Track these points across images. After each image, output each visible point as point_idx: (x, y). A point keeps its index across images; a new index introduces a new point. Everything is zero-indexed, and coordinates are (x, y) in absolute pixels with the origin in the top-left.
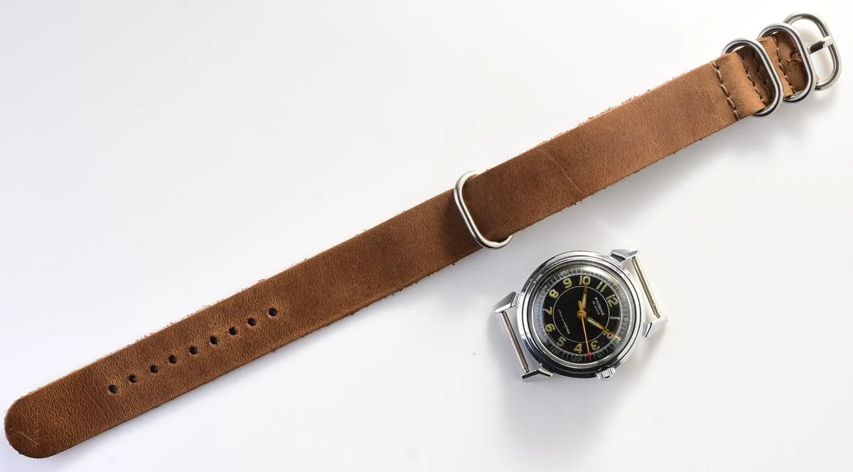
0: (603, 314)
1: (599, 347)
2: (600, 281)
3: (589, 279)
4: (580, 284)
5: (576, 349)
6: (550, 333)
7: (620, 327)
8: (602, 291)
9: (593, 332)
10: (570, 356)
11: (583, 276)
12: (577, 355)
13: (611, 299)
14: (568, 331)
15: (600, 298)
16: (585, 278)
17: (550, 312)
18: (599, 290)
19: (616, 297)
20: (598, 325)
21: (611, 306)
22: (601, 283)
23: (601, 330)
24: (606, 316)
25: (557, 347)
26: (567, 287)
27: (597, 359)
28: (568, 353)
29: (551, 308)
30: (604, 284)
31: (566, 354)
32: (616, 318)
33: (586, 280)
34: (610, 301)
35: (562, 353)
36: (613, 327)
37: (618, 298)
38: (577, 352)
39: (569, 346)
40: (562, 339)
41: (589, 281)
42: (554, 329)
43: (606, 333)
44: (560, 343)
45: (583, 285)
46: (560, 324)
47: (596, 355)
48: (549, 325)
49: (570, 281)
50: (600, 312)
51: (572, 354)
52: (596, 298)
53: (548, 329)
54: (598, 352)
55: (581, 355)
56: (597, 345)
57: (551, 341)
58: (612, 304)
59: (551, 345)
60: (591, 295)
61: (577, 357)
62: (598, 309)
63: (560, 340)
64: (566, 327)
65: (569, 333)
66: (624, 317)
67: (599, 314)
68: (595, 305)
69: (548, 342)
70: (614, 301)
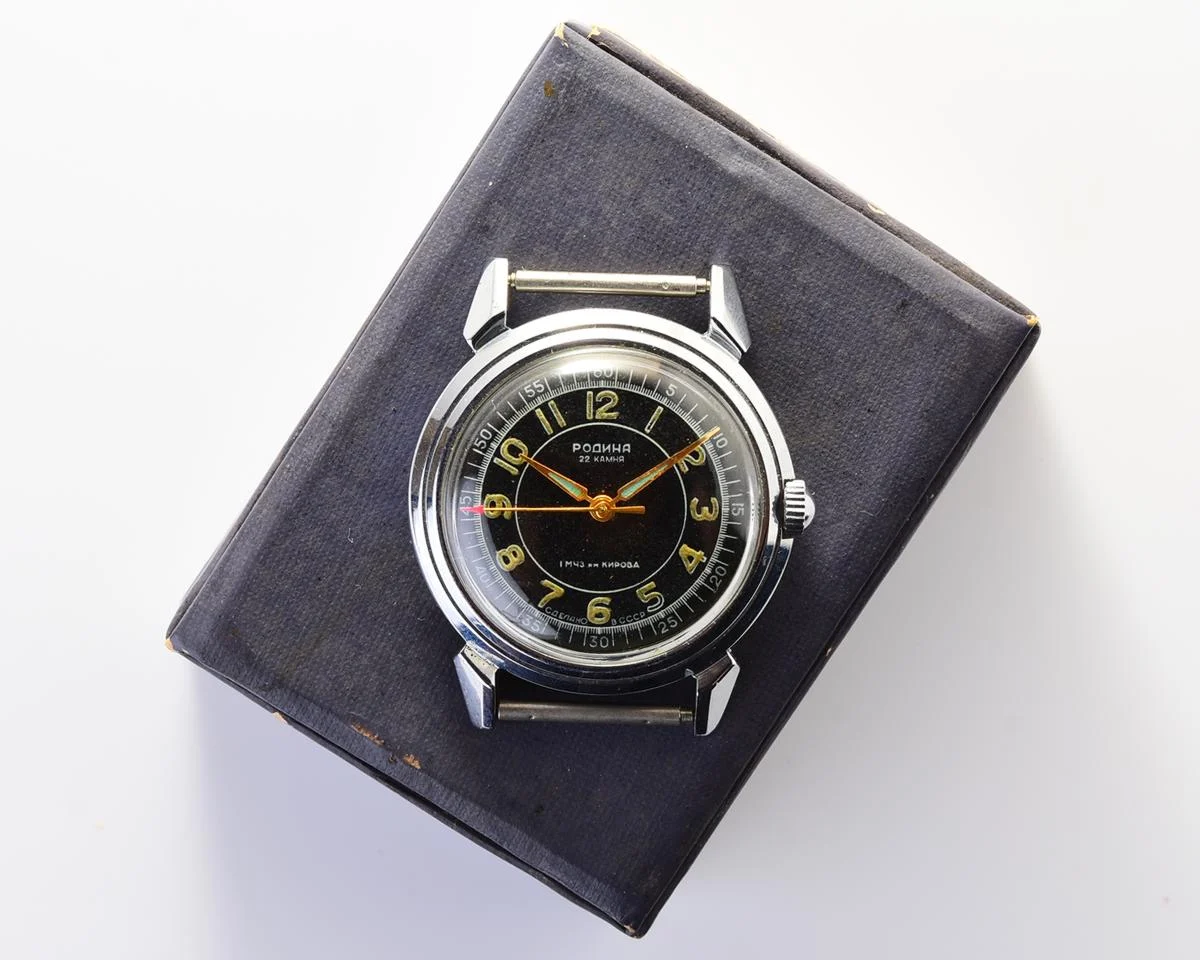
0: (627, 448)
1: (714, 500)
2: (533, 413)
3: (514, 441)
4: (515, 471)
5: (690, 566)
6: (614, 615)
7: (686, 418)
8: (561, 422)
9: (663, 496)
10: (701, 590)
11: (497, 454)
12: (708, 570)
13: (597, 406)
14: (629, 565)
15: (580, 435)
16: (505, 452)
17: (557, 591)
18: (557, 428)
19: (596, 391)
20: (650, 476)
21: (614, 415)
22: (540, 413)
23: (670, 473)
24: (638, 442)
25: (661, 614)
27: (744, 520)
28: (691, 591)
29: (545, 582)
30: (544, 407)
31: (692, 600)
32: (656, 415)
33: (514, 450)
34: (602, 413)
35: (682, 610)
36: (677, 433)
37: (602, 384)
38: (701, 566)
39: (674, 580)
40: (646, 590)
41: (520, 444)
42: (607, 600)
43: (683, 463)
44: (654, 601)
45: (520, 467)
46: (601, 580)
47: (731, 518)
48: (592, 609)
49: (496, 497)
50: (616, 454)
51: (700, 581)
52: (576, 447)
53: (599, 615)
54: (726, 510)
55: (714, 559)
56: (705, 503)
57: (637, 624)
58: (611, 410)
59: (647, 629)
60: (560, 457)
61: (713, 572)
62: (606, 454)
63: (645, 598)
64: (617, 565)
65: (636, 565)
66: (662, 392)
67: (622, 459)
68: (592, 459)
69: (633, 634)
70: (606, 400)
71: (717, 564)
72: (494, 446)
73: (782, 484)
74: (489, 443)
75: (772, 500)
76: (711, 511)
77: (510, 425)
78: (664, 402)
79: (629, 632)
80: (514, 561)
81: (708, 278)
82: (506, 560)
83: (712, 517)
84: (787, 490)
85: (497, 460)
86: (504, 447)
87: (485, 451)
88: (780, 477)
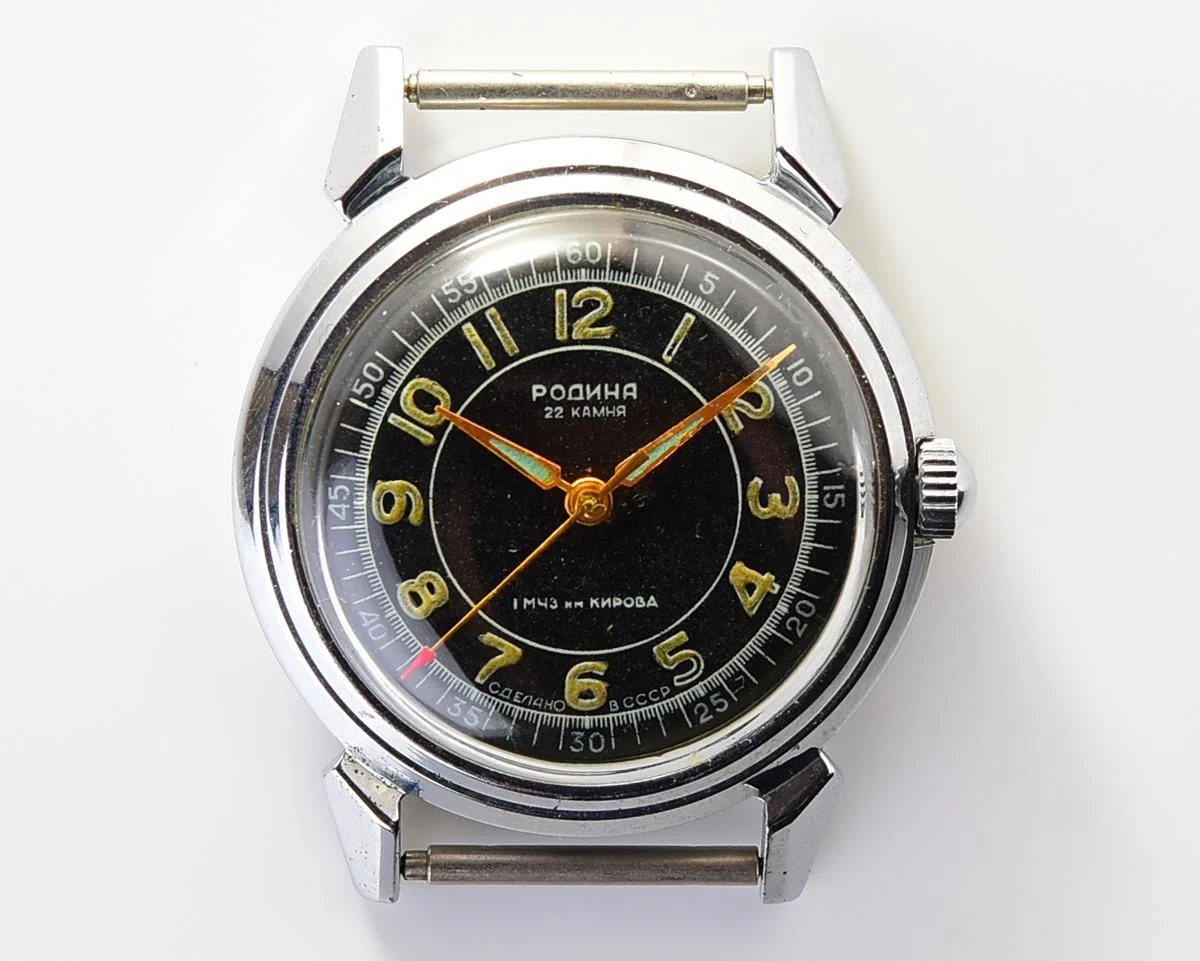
0: (632, 390)
1: (790, 480)
2: (457, 331)
3: (424, 383)
4: (427, 438)
5: (750, 602)
6: (611, 694)
7: (736, 332)
8: (510, 346)
10: (771, 644)
11: (395, 407)
12: (782, 608)
13: (574, 315)
14: (640, 602)
15: (544, 370)
16: (407, 402)
17: (509, 653)
18: (501, 358)
19: (572, 289)
20: (672, 440)
21: (606, 331)
22: (471, 333)
23: (709, 432)
24: (652, 381)
25: (700, 690)
26: (414, 515)
27: (847, 513)
28: (752, 646)
29: (487, 637)
30: (479, 320)
31: (755, 663)
32: (680, 332)
33: (424, 400)
34: (583, 327)
35: (737, 680)
36: (719, 361)
37: (583, 276)
38: (770, 601)
39: (721, 628)
40: (670, 647)
41: (436, 388)
42: (601, 668)
43: (732, 412)
44: (685, 666)
45: (437, 431)
47: (821, 509)
48: (573, 684)
49: (392, 485)
50: (612, 402)
51: (768, 628)
52: (537, 391)
53: (587, 694)
54: (812, 498)
55: (792, 587)
56: (774, 487)
57: (656, 709)
58: (599, 323)
59: (673, 718)
61: (792, 611)
62: (593, 402)
63: (668, 662)
64: (617, 602)
65: (652, 602)
66: (691, 287)
67: (621, 410)
68: (567, 413)
69: (649, 726)
70: (590, 305)
71: (798, 597)
72: (389, 393)
73: (914, 446)
74: (379, 387)
75: (897, 475)
76: (785, 501)
77: (417, 354)
78: (696, 305)
79: (642, 723)
80: (430, 601)
82: (416, 600)
83: (788, 512)
84: (923, 457)
85: (394, 419)
86: (408, 395)
87: (372, 403)
88: (909, 435)
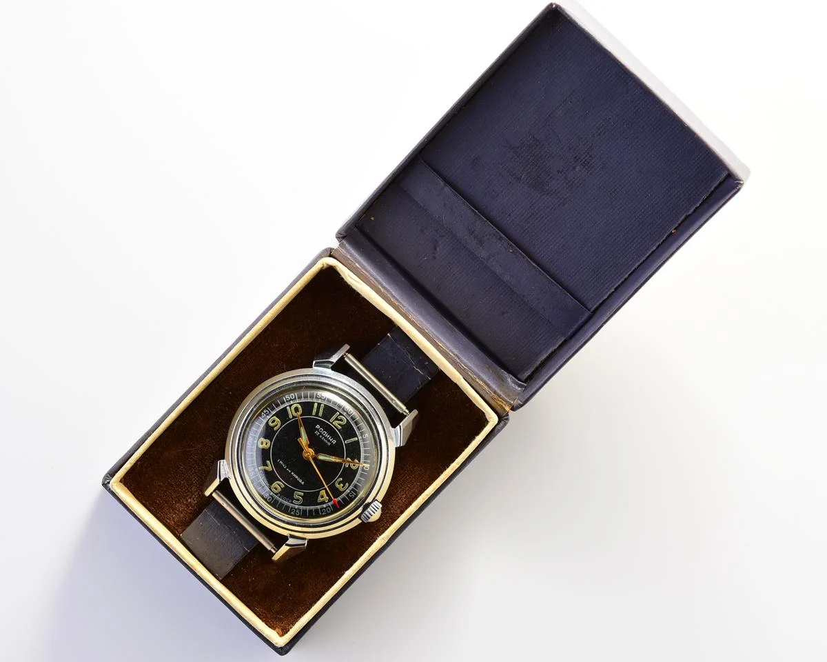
0: (334, 442)
1: (347, 484)
2: (314, 403)
3: (299, 406)
4: (291, 417)
5: (320, 499)
6: (280, 493)
7: (362, 449)
8: (320, 414)
9: (330, 470)
10: (316, 511)
11: (290, 406)
12: (325, 506)
13: (337, 419)
14: (300, 481)
15: (323, 424)
16: (293, 407)
17: (269, 468)
18: (317, 414)
19: (341, 414)
20: (333, 459)
21: (340, 427)
22: (316, 405)
23: (340, 464)
24: (339, 443)
25: (296, 507)
26: (275, 429)
27: (352, 500)
28: (313, 507)
29: (268, 462)
30: (319, 405)
31: (311, 511)
32: (353, 440)
33: (296, 410)
34: (336, 423)
35: (305, 511)
36: (354, 451)
37: (345, 414)
38: (323, 503)
39: (310, 499)
40: (298, 494)
41: (300, 409)
42: (283, 486)
43: (347, 462)
44: (298, 500)
45: (294, 417)
46: (286, 478)
47: (347, 495)
48: (275, 484)
49: (277, 419)
50: (329, 441)
51: (319, 507)
52: (318, 426)
53: (276, 489)
54: (348, 491)
55: (330, 504)
56: (343, 482)
57: (286, 503)
58: (340, 425)
59: (287, 507)
60: (310, 426)
61: (325, 508)
62: (326, 438)
63: (296, 496)
64: (297, 477)
65: (303, 483)
66: (362, 434)
67: (329, 444)
68: (319, 435)
69: (282, 504)
70: (341, 420)
71: (329, 507)
72: (292, 402)
73: (374, 500)
74: (291, 400)
75: (366, 502)
76: (343, 487)
77: (303, 400)
78: (360, 438)
79: (281, 503)
80: (264, 446)
81: (410, 412)
82: (262, 443)
83: (342, 490)
84: (374, 503)
85: (288, 408)
86: (295, 406)
87: (287, 401)
88: (375, 497)
